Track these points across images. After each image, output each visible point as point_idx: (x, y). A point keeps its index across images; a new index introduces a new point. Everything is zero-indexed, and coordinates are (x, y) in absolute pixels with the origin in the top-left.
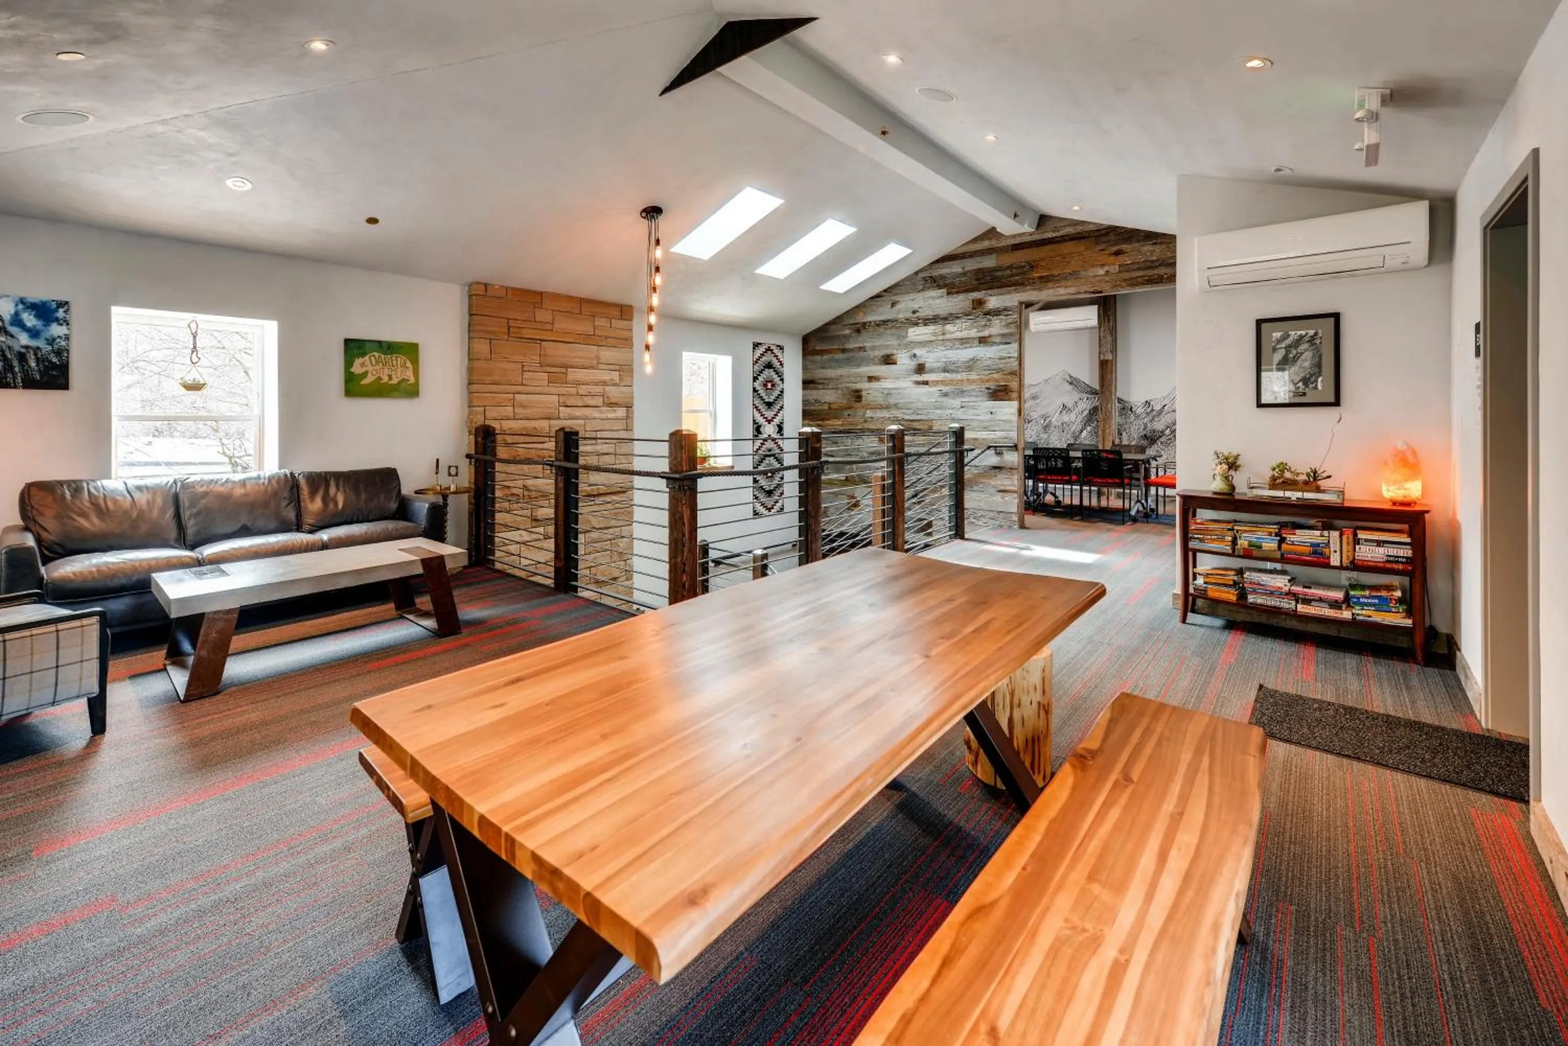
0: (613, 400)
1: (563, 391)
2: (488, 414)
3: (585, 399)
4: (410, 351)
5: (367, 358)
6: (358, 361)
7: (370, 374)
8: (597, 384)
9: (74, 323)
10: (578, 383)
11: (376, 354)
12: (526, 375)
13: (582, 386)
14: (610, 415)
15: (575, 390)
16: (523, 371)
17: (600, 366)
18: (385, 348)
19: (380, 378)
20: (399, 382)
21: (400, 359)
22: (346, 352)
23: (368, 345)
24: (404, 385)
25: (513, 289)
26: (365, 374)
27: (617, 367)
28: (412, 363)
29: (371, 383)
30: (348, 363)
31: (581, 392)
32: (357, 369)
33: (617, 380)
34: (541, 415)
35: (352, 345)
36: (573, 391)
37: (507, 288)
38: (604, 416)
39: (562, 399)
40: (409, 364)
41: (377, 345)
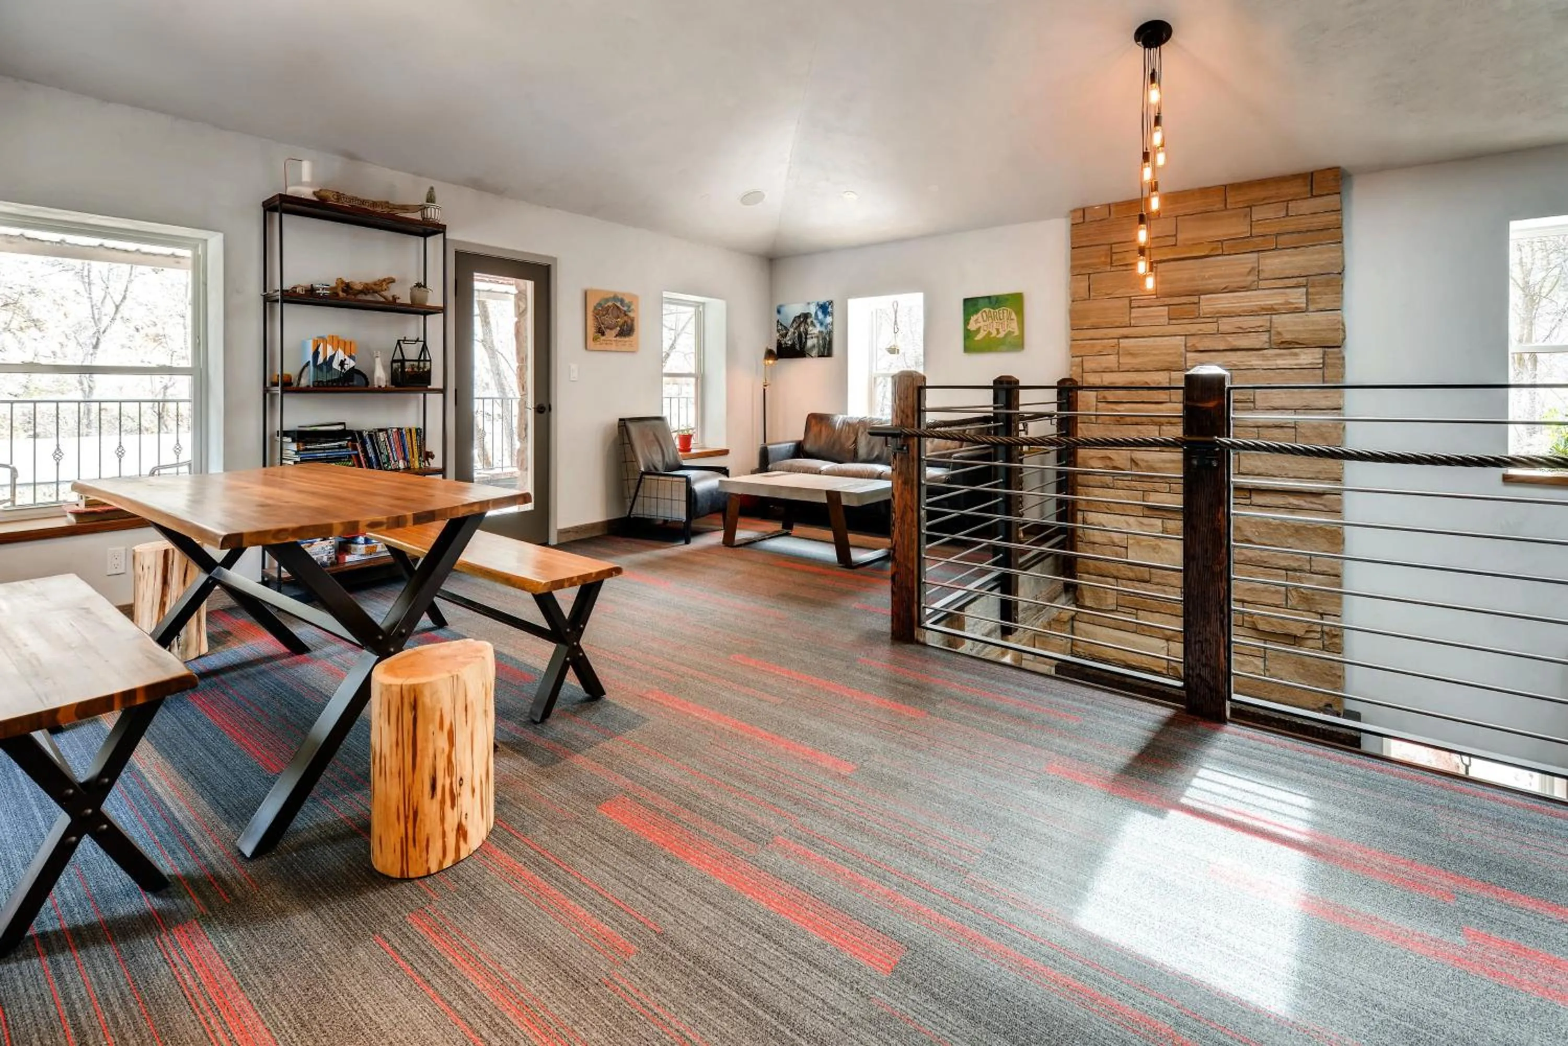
0: (1288, 337)
1: (1193, 329)
2: (1087, 366)
3: (1230, 338)
4: (1015, 302)
5: (979, 314)
6: (973, 318)
7: (982, 331)
8: (1253, 313)
9: (835, 314)
10: (1218, 316)
11: (987, 310)
12: (1135, 313)
13: (1225, 320)
14: (1281, 362)
15: (1214, 326)
16: (1131, 308)
17: (1262, 284)
18: (994, 302)
19: (990, 333)
20: (1006, 335)
21: (1006, 312)
22: (965, 310)
23: (981, 301)
24: (1009, 339)
25: (1117, 204)
26: (978, 330)
27: (1303, 280)
28: (1016, 314)
29: (984, 338)
30: (966, 322)
31: (1223, 328)
32: (972, 326)
33: (1301, 302)
34: (1159, 366)
35: (969, 303)
36: (1211, 328)
37: (1109, 205)
38: (1272, 364)
39: (1192, 341)
40: (1014, 316)
41: (987, 300)
